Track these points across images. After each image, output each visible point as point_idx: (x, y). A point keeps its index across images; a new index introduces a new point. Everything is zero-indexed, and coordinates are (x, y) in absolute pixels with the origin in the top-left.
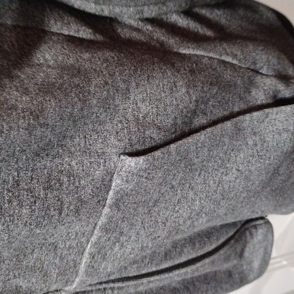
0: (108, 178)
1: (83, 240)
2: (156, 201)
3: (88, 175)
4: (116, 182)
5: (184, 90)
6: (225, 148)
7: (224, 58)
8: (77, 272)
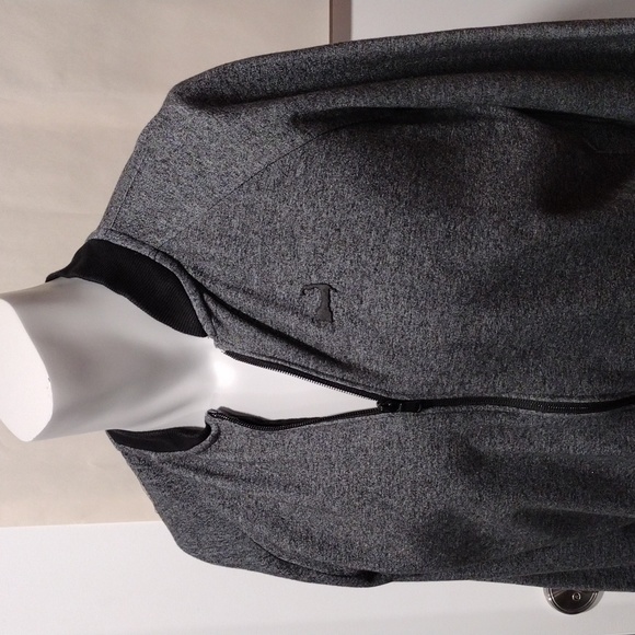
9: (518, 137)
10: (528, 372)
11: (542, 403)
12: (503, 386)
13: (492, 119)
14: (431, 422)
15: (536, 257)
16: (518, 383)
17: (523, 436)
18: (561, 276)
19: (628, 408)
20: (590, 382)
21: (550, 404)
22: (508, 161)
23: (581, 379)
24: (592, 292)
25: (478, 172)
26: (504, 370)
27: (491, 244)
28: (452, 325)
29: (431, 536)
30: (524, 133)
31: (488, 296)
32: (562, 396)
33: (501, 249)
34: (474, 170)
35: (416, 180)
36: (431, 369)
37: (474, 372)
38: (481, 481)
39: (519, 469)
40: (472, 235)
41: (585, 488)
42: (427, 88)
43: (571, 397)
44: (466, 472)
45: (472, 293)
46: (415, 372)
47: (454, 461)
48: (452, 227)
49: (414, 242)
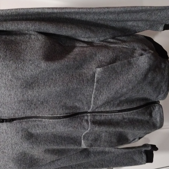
0: (94, 74)
1: (91, 93)
2: (109, 83)
3: (89, 73)
4: (96, 75)
5: (111, 53)
6: (127, 68)
7: (123, 46)
8: (91, 104)
9: (38, 39)
10: (44, 108)
11: (49, 117)
12: (37, 112)
13: (30, 35)
14: (15, 125)
15: (44, 74)
16: (41, 111)
17: (45, 127)
18: (52, 79)
19: (74, 117)
20: (63, 110)
21: (51, 117)
22: (35, 46)
23: (60, 109)
24: (61, 84)
25: (26, 49)
26: (37, 108)
27: (30, 70)
28: (19, 95)
29: (19, 160)
30: (40, 39)
31: (30, 85)
32: (55, 114)
33: (33, 72)
34: (25, 49)
35: (6, 52)
36: (14, 109)
37: (27, 109)
38: (33, 142)
39: (45, 137)
40: (24, 68)
41: (65, 141)
42: (9, 24)
43: (57, 114)
44: (28, 139)
45: (25, 85)
46: (9, 110)
47: (24, 136)
48: (17, 65)
49: (5, 70)
